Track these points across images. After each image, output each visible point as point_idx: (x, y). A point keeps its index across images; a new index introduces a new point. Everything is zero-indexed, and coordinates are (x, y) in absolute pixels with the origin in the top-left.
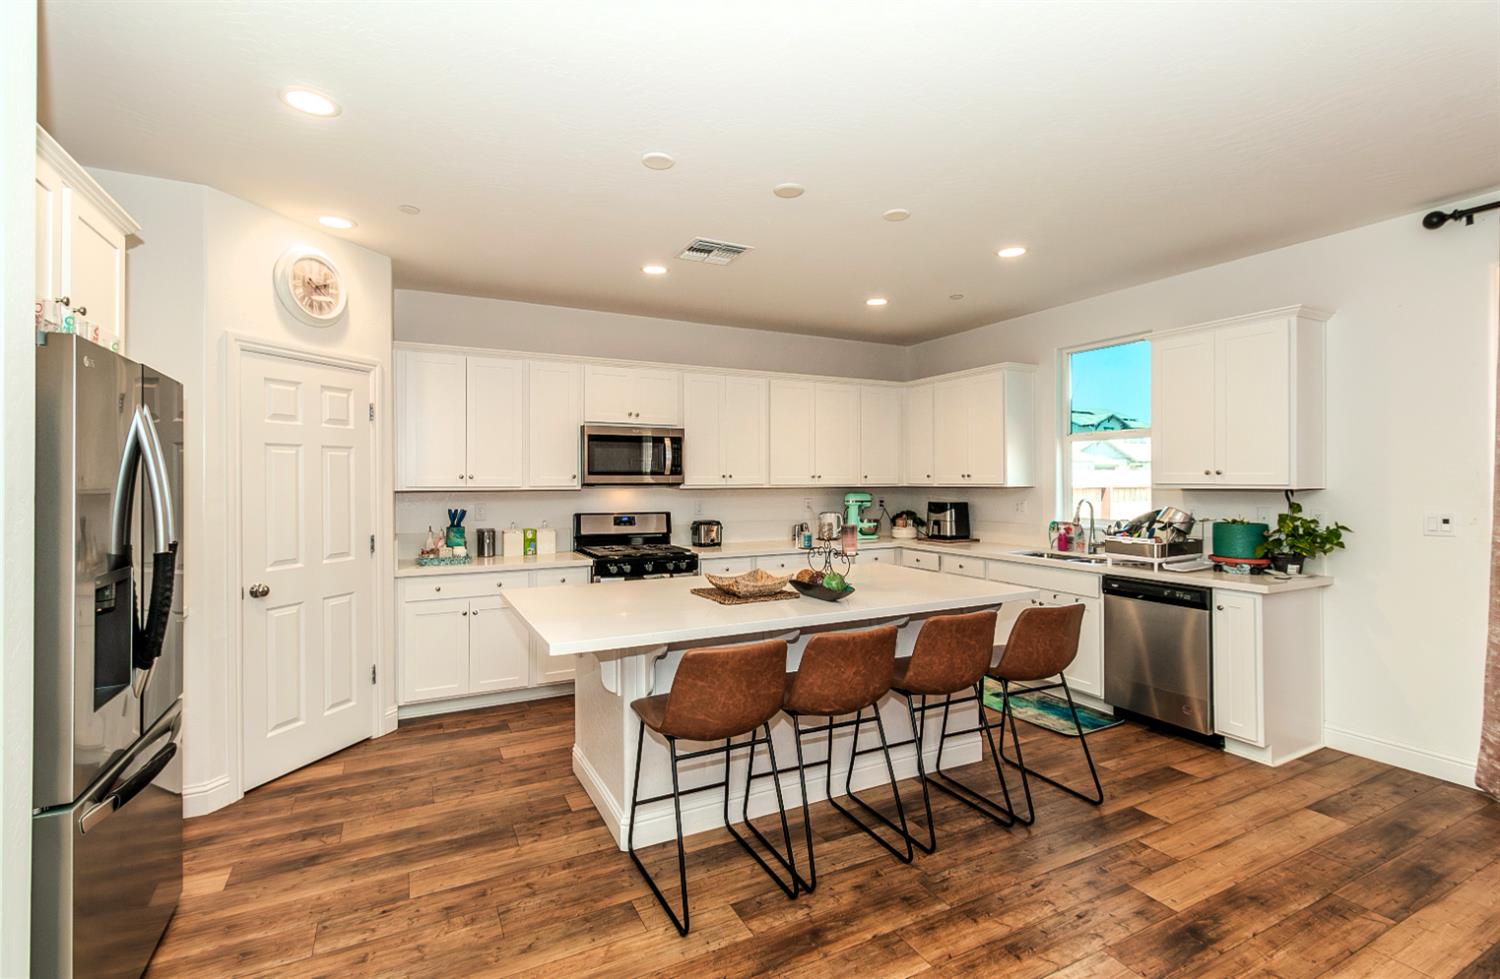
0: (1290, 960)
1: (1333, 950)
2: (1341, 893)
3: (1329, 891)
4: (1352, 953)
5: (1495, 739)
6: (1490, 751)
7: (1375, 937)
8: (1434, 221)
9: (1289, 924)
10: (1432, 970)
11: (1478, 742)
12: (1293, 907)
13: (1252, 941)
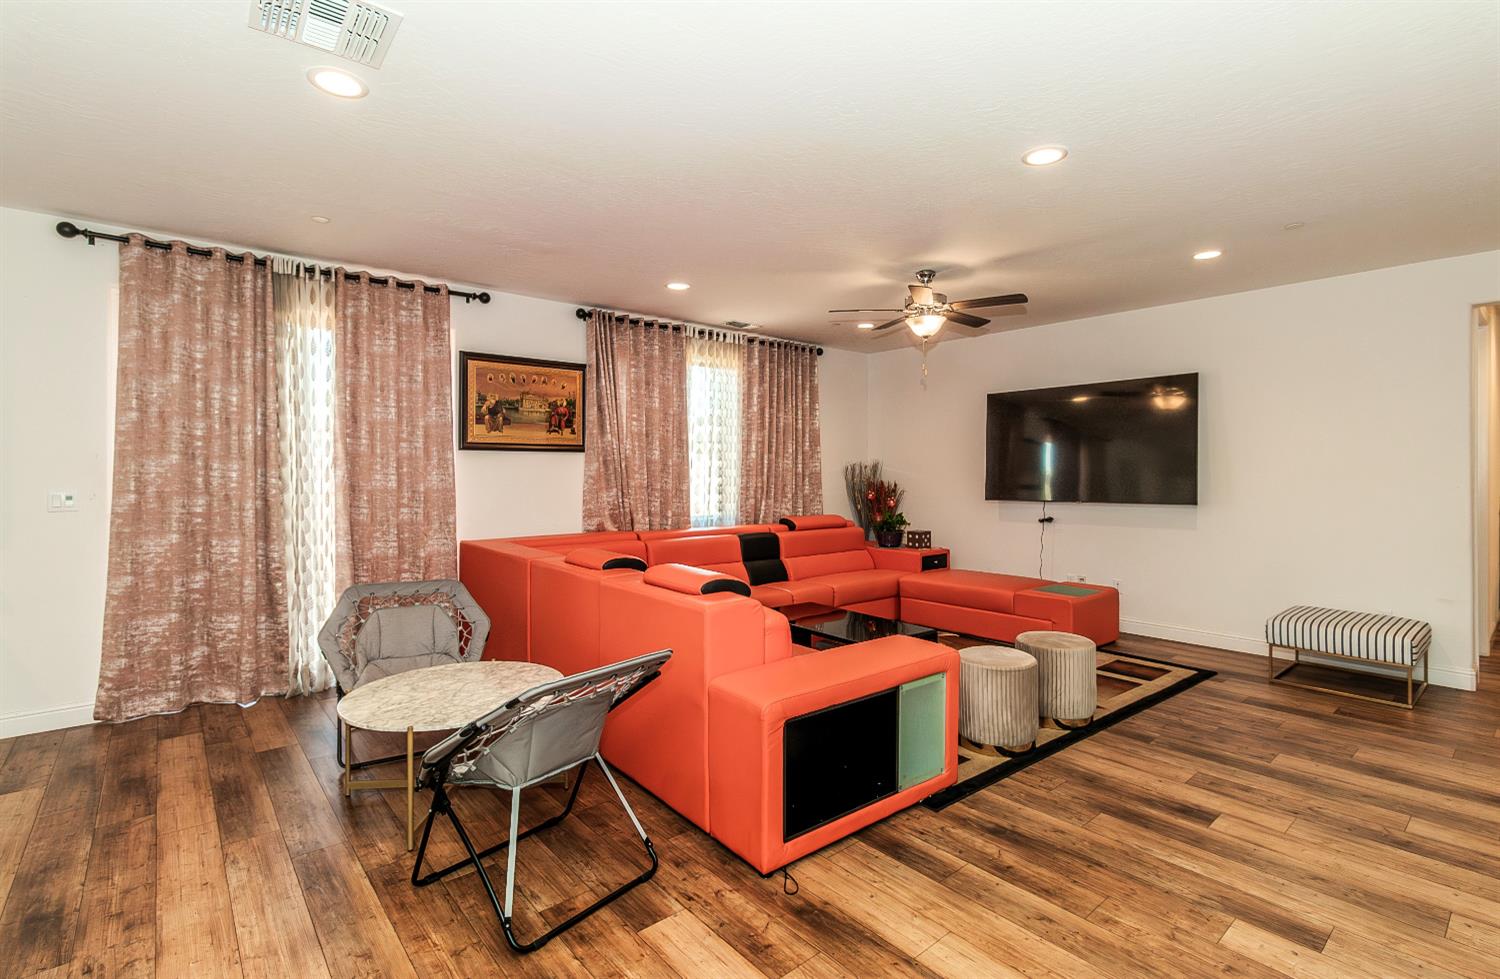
0: (129, 874)
1: (143, 852)
2: (99, 824)
3: (91, 829)
4: (156, 845)
5: (114, 673)
6: (109, 685)
7: (154, 830)
8: (67, 230)
9: (96, 861)
10: (203, 820)
11: (96, 681)
12: (83, 853)
13: (86, 889)
